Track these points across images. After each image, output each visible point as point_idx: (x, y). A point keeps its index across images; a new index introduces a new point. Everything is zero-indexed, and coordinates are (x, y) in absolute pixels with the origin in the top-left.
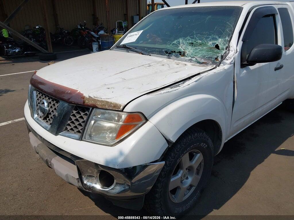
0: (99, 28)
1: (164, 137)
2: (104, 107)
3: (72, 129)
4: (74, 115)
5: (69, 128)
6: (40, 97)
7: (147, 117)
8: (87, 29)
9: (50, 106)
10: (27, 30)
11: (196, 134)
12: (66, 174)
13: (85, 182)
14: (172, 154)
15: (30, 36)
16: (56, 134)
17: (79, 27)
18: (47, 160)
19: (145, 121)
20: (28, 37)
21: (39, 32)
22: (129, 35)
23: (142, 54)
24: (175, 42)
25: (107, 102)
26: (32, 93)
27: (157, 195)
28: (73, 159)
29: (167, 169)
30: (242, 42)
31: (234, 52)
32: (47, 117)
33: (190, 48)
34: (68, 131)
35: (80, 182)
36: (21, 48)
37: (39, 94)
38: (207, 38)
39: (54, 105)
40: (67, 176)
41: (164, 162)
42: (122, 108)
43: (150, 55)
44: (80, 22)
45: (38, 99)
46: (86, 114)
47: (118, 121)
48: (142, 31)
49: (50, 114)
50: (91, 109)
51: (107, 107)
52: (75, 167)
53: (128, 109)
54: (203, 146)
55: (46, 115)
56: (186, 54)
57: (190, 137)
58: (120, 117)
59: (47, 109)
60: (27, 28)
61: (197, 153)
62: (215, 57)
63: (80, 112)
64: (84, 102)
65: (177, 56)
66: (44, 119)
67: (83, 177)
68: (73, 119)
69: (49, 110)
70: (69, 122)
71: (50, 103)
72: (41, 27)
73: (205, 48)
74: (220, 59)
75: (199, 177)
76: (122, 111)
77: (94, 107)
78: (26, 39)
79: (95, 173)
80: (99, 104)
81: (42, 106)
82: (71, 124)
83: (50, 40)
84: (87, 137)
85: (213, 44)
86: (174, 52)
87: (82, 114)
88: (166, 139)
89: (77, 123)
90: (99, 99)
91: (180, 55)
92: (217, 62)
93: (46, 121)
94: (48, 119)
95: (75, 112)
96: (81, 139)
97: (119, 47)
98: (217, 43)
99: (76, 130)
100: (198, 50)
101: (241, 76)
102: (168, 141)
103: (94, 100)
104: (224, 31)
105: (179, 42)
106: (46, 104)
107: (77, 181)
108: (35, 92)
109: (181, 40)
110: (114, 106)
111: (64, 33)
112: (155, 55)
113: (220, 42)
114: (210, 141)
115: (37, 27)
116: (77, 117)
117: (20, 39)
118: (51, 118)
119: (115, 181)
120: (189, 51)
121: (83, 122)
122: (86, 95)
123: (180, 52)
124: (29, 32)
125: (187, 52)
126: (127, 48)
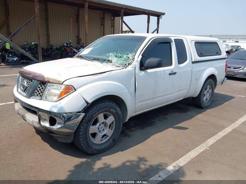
0: (81, 47)
1: (85, 100)
2: (53, 82)
3: (37, 95)
4: (39, 87)
5: (36, 94)
6: (23, 80)
7: (75, 88)
8: (71, 46)
9: (28, 84)
10: (25, 45)
11: (108, 103)
12: (32, 120)
13: (42, 124)
14: (91, 111)
15: (27, 49)
16: (29, 98)
17: (65, 45)
18: (23, 115)
19: (74, 91)
20: (25, 50)
21: (34, 47)
22: (86, 50)
23: (89, 61)
24: (107, 55)
25: (55, 80)
26: (19, 77)
27: (80, 133)
28: (36, 110)
29: (87, 119)
30: (142, 56)
31: (136, 61)
32: (26, 89)
33: (115, 58)
34: (36, 96)
35: (39, 124)
36: (19, 58)
37: (23, 78)
38: (124, 53)
39: (30, 83)
40: (32, 121)
41: (84, 114)
42: (62, 82)
43: (93, 61)
44: (67, 41)
45: (22, 81)
46: (45, 86)
47: (60, 89)
48: (93, 48)
49: (27, 88)
50: (47, 83)
51: (55, 82)
52: (37, 117)
53: (65, 83)
54: (113, 111)
55: (25, 89)
56: (112, 62)
57: (103, 104)
58: (61, 87)
59: (26, 85)
60: (25, 43)
61: (110, 115)
62: (126, 63)
63: (42, 85)
64: (44, 80)
65: (107, 63)
66: (24, 92)
67: (41, 121)
68: (38, 89)
69: (27, 86)
70: (36, 91)
71: (28, 82)
72: (36, 43)
73: (122, 59)
74: (127, 65)
75: (112, 131)
76: (62, 84)
77: (49, 82)
78: (23, 51)
79: (47, 118)
80: (51, 81)
81: (23, 84)
82: (37, 92)
83: (41, 53)
84: (44, 98)
85: (127, 56)
86: (106, 60)
87: (43, 86)
88: (85, 101)
89: (40, 91)
90: (51, 78)
91: (109, 62)
92: (125, 66)
93: (25, 92)
94: (26, 91)
95: (39, 86)
96: (41, 99)
97: (78, 57)
98: (128, 56)
99: (39, 95)
100: (119, 60)
101: (140, 75)
102: (87, 102)
103: (49, 79)
104: (133, 49)
105: (110, 55)
106: (26, 83)
107: (37, 124)
108: (21, 77)
109: (111, 54)
110: (58, 82)
111: (53, 49)
112: (96, 61)
113: (130, 56)
114: (118, 109)
115: (33, 43)
116: (41, 88)
117: (19, 51)
118: (28, 90)
119: (57, 122)
120: (114, 60)
121: (43, 91)
122: (46, 76)
123: (109, 60)
124: (26, 46)
125: (113, 61)
126: (81, 57)
